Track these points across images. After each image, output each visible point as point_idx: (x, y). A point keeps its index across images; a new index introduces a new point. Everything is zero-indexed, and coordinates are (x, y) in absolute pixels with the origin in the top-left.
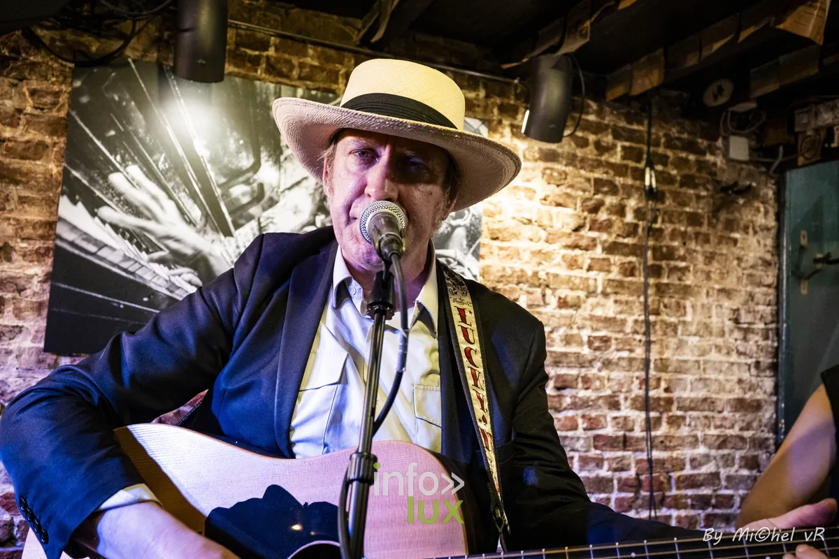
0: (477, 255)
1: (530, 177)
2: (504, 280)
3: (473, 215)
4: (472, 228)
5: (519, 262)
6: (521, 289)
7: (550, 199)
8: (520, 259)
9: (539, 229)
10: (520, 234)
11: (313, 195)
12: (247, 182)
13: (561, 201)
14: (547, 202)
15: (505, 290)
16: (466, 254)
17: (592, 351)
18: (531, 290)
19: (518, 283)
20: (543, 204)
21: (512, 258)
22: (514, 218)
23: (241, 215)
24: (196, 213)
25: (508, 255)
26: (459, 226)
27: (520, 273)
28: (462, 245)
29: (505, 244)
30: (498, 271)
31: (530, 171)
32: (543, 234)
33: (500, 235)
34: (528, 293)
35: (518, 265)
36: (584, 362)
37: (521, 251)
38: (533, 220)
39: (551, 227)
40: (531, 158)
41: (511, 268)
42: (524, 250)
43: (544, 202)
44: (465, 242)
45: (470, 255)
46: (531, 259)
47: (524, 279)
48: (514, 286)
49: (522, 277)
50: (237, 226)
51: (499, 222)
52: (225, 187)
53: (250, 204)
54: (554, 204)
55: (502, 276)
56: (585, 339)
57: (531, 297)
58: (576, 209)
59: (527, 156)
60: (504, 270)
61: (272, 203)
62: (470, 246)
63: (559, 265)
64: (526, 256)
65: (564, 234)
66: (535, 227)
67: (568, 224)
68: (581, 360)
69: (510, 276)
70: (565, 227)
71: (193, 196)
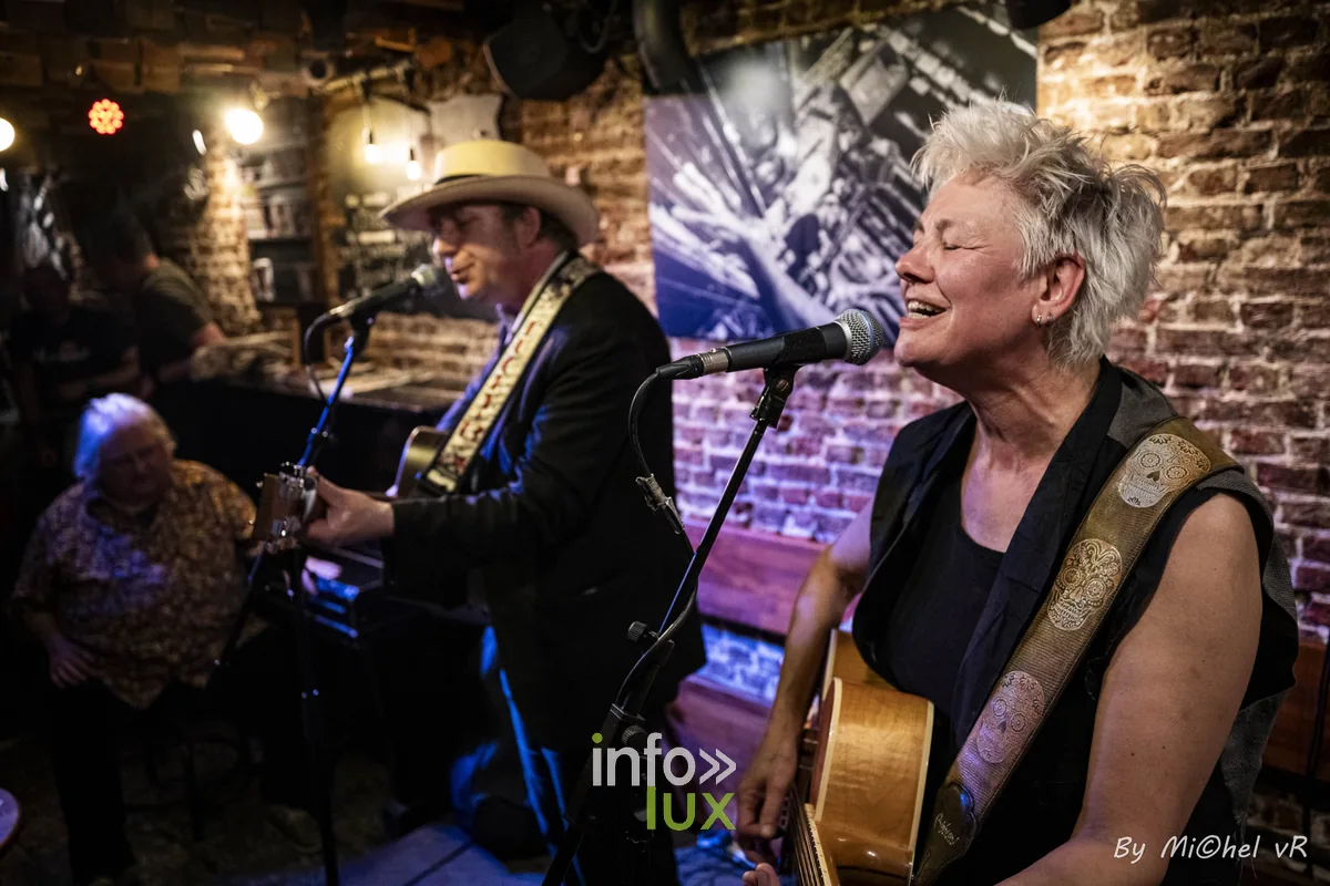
1: (1125, 56)
7: (1162, 84)
9: (1145, 138)
10: (1110, 151)
11: (829, 159)
12: (771, 159)
13: (1185, 82)
14: (1160, 90)
17: (1248, 328)
20: (1150, 95)
23: (769, 194)
24: (736, 200)
31: (1126, 47)
32: (1153, 145)
36: (1234, 346)
38: (1131, 127)
39: (1167, 130)
40: (1124, 23)
43: (1153, 91)
50: (768, 205)
52: (754, 168)
53: (776, 182)
54: (1169, 90)
56: (1236, 309)
58: (1216, 87)
59: (1117, 23)
61: (793, 176)
63: (1183, 190)
65: (1192, 139)
66: (1138, 136)
67: (1201, 120)
68: (1225, 344)
70: (1196, 124)
71: (731, 183)
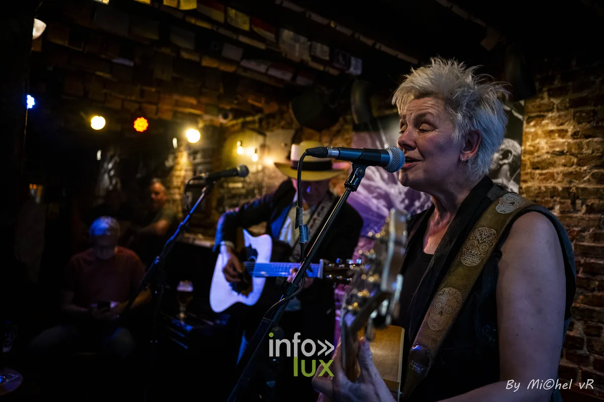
0: (518, 181)
1: (563, 121)
2: (541, 195)
3: (514, 156)
4: (514, 164)
5: (553, 182)
6: (555, 201)
8: (554, 180)
9: (571, 157)
10: (555, 162)
13: (590, 133)
14: (579, 136)
15: (541, 202)
16: (509, 181)
18: (563, 201)
19: (552, 197)
21: (548, 180)
22: (548, 153)
24: (386, 176)
25: (544, 179)
26: (505, 164)
27: (552, 190)
28: (506, 175)
29: (544, 172)
30: (535, 190)
31: (564, 117)
32: (575, 160)
33: (539, 166)
34: (561, 203)
35: (551, 184)
37: (555, 175)
38: (565, 152)
39: (581, 154)
40: (563, 108)
41: (546, 187)
42: (558, 173)
43: (575, 137)
44: (508, 174)
45: (512, 182)
46: (563, 179)
47: (556, 193)
48: (549, 199)
49: (554, 192)
51: (538, 157)
54: (583, 137)
55: (539, 193)
57: (564, 206)
59: (560, 107)
60: (540, 188)
62: (511, 175)
63: (589, 181)
64: (559, 178)
65: (594, 158)
66: (568, 156)
67: (598, 150)
69: (545, 192)
70: (596, 152)
